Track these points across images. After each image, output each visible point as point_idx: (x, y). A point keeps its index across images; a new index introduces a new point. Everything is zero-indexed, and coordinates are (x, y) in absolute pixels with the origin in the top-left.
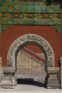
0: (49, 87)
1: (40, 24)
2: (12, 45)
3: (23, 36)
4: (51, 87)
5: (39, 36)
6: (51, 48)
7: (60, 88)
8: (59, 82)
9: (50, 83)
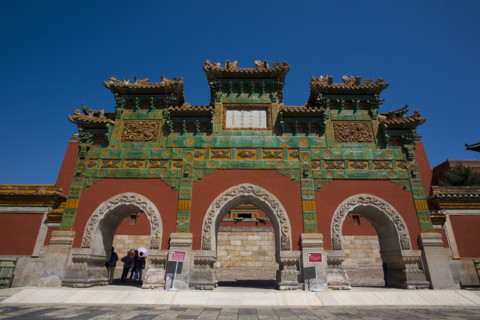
0: (410, 287)
1: (375, 177)
2: (335, 213)
3: (351, 198)
4: (414, 287)
5: (377, 198)
6: (401, 218)
7: (431, 288)
8: (425, 277)
9: (410, 280)
